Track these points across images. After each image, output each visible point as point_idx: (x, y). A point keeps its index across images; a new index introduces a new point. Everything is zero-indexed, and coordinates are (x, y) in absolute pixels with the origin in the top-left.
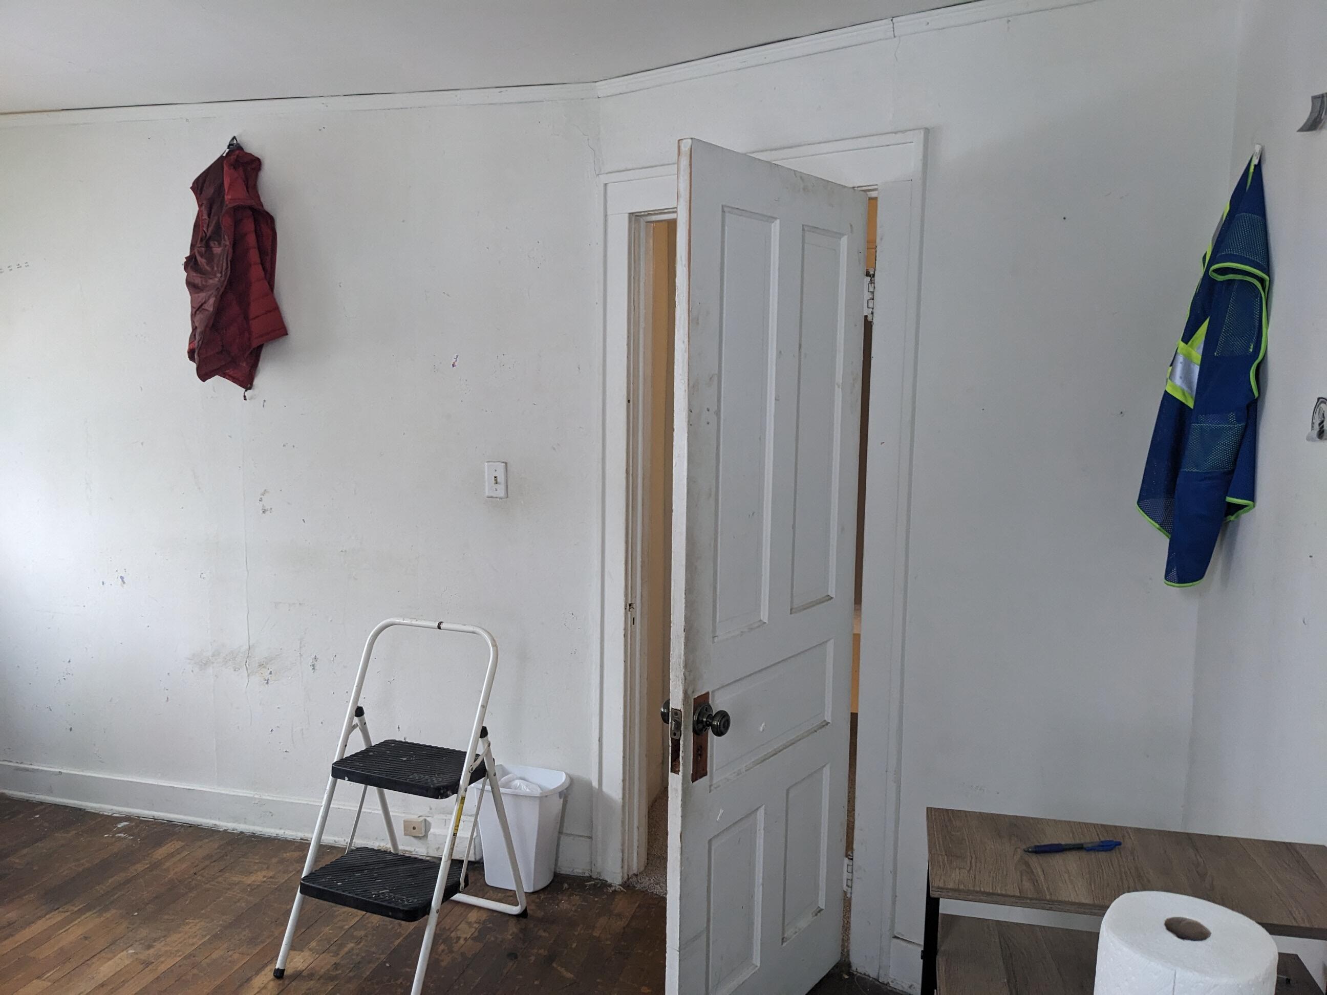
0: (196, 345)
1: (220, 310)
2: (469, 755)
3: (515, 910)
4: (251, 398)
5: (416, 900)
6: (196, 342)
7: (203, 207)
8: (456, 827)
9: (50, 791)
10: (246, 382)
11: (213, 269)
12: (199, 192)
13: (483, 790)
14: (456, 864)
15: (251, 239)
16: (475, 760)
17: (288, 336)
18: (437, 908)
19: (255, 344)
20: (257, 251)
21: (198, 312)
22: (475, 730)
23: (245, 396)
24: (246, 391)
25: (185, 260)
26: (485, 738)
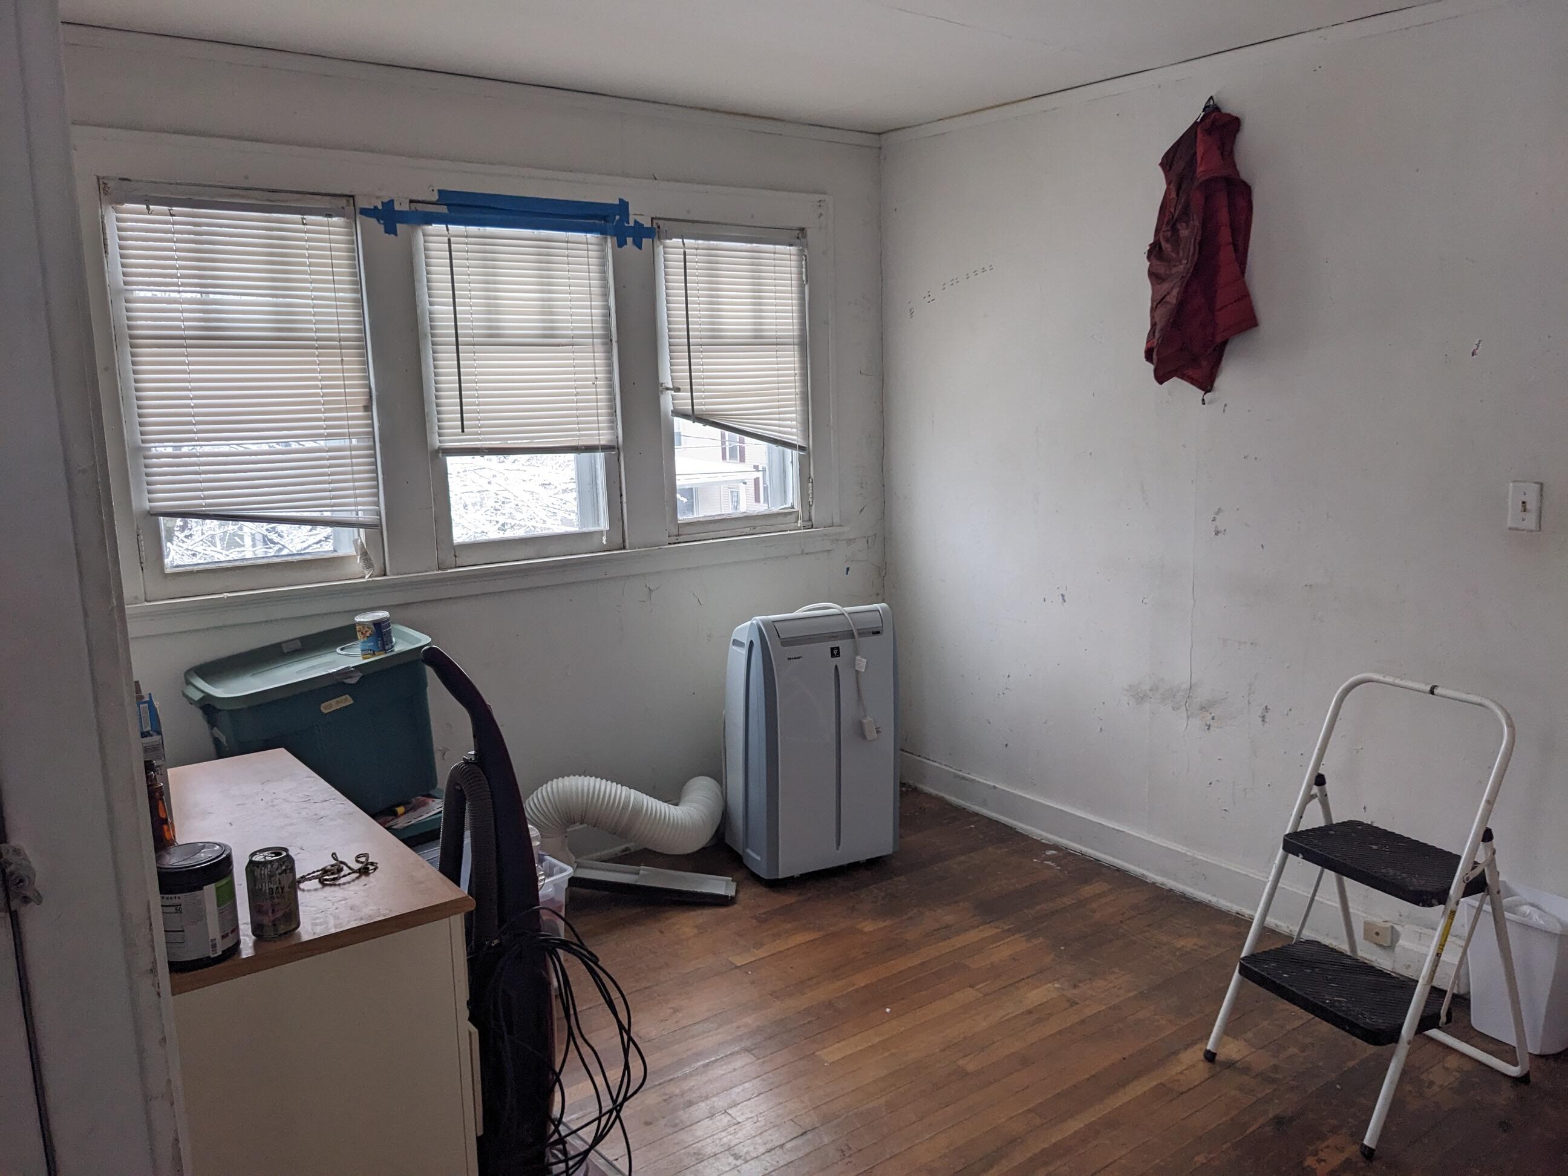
0: (1155, 344)
1: (1181, 304)
2: (1465, 860)
3: (1514, 1071)
4: (1210, 403)
5: (1381, 1021)
6: (1155, 340)
7: (1172, 185)
8: (1440, 945)
9: (984, 804)
10: (1206, 384)
11: (1178, 254)
12: (1168, 168)
13: (1479, 909)
14: (1437, 993)
15: (1223, 216)
16: (1473, 868)
17: (1258, 328)
18: (1409, 1038)
19: (1219, 339)
20: (1229, 230)
21: (1159, 306)
22: (1474, 830)
23: (1203, 400)
24: (1205, 394)
25: (1148, 248)
26: (1489, 843)
